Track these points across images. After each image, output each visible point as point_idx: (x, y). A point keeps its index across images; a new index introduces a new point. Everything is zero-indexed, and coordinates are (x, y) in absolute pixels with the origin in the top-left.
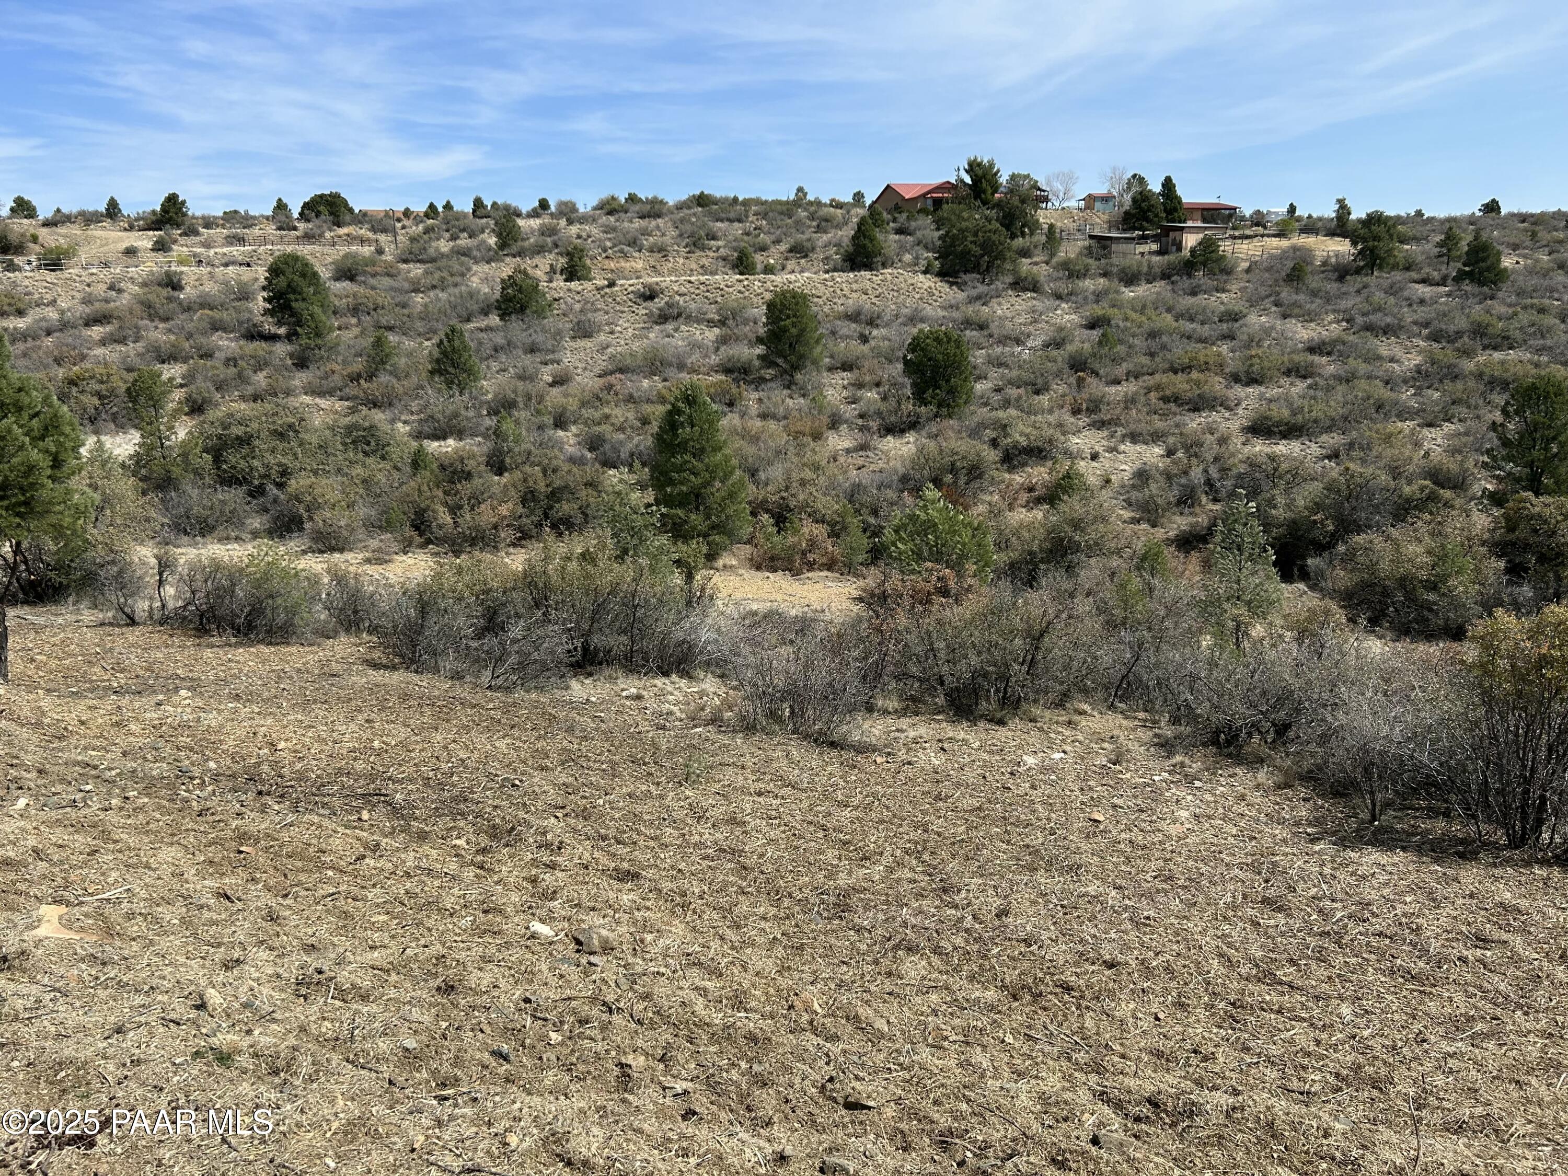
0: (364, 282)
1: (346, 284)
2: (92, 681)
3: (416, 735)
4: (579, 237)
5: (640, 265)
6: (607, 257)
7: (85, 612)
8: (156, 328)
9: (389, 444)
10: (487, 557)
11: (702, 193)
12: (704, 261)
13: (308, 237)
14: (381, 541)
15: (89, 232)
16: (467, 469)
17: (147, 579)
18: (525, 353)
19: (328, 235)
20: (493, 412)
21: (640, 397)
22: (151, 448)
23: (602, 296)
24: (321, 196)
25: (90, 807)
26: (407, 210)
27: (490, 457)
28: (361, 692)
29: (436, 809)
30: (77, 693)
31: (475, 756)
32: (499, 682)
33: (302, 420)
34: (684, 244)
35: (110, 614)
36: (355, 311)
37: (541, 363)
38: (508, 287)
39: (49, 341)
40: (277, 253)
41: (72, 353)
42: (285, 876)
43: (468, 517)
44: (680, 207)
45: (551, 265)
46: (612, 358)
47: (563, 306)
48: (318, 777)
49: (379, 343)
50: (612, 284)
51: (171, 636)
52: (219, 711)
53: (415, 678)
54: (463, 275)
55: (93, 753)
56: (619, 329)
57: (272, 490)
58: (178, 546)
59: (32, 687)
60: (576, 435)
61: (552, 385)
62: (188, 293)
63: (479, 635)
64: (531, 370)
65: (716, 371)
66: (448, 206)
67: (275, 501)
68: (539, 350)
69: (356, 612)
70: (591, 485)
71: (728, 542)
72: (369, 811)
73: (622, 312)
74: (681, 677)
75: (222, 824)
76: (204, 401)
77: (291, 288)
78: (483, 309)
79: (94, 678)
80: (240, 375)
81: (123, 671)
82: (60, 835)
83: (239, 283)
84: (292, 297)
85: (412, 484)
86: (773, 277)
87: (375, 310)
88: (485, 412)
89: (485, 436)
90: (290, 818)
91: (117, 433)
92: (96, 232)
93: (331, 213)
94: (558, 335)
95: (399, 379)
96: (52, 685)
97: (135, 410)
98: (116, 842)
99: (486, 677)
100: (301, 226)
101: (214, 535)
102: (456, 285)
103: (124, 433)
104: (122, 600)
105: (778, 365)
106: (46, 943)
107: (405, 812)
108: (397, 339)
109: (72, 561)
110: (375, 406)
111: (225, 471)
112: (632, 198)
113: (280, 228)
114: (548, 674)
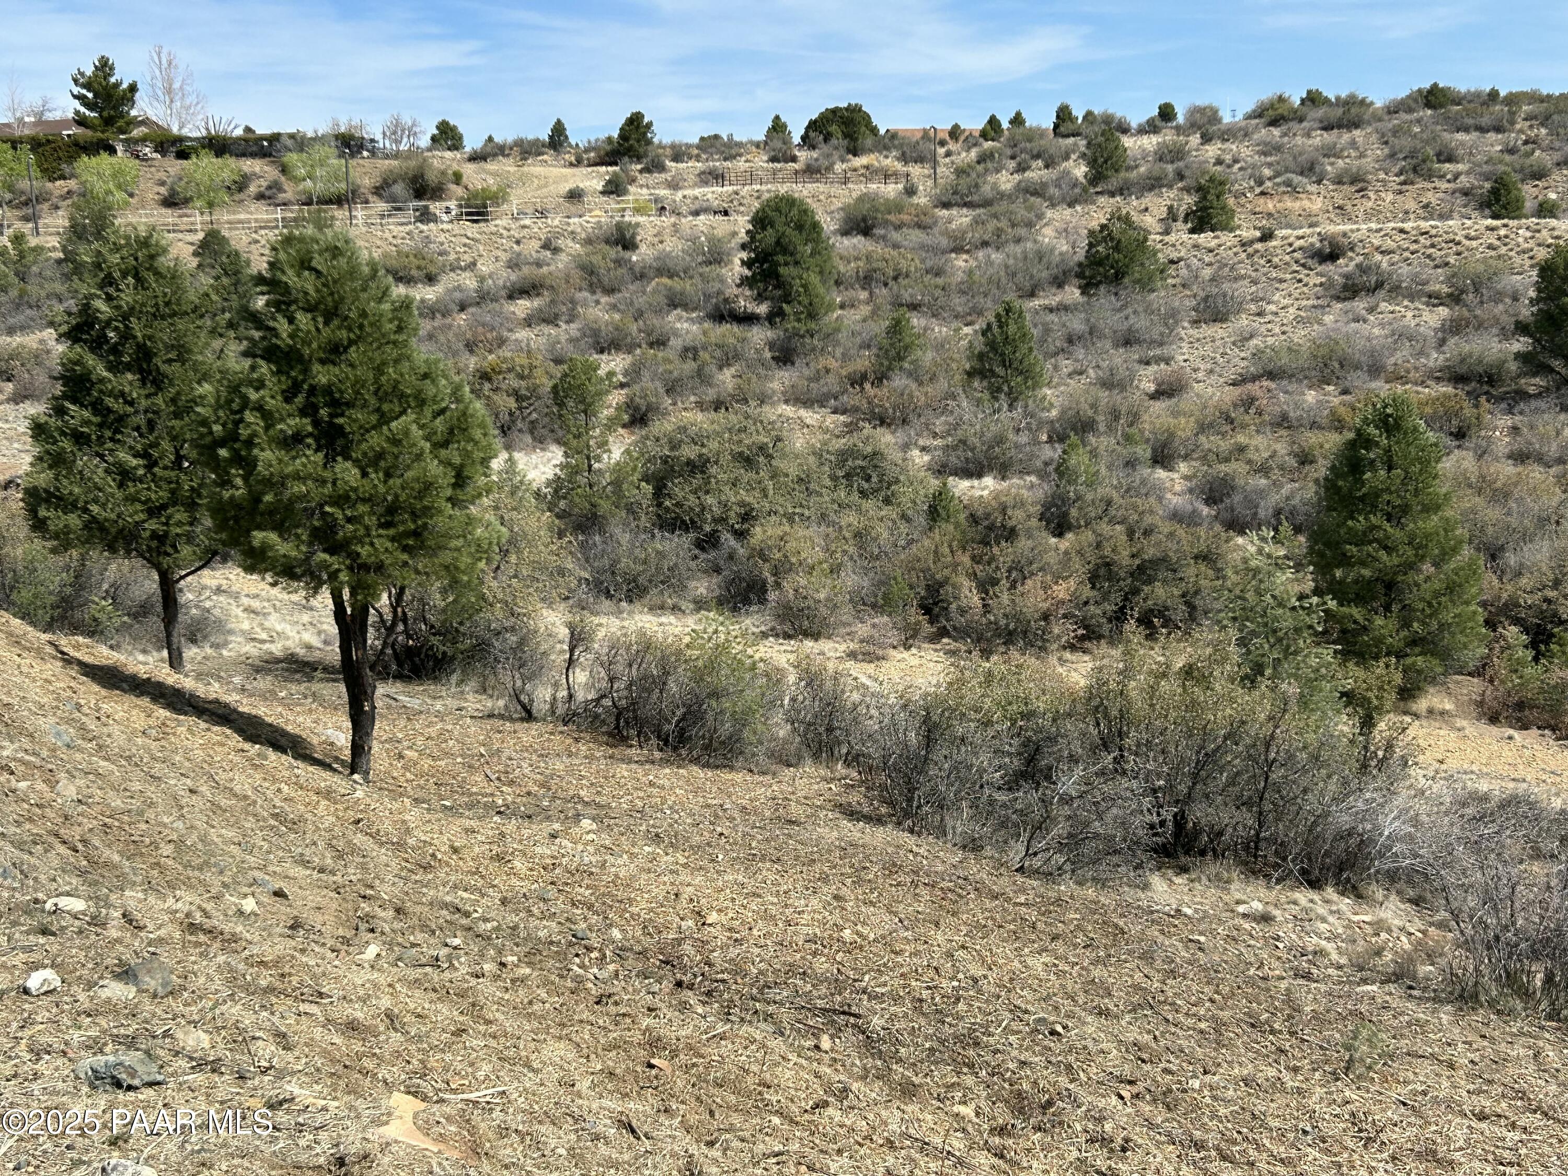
0: (884, 238)
1: (858, 241)
2: (471, 795)
3: (907, 929)
4: (1219, 162)
5: (1317, 204)
6: (1263, 193)
7: (470, 697)
8: (598, 302)
9: (897, 481)
10: (1032, 661)
11: (1435, 85)
12: (1431, 197)
13: (812, 172)
14: (874, 626)
15: (525, 169)
16: (1010, 524)
17: (553, 657)
18: (1116, 346)
19: (839, 167)
20: (1056, 437)
21: (1299, 419)
22: (572, 471)
23: (1250, 256)
24: (835, 111)
25: (456, 969)
26: (956, 127)
27: (1047, 506)
28: (829, 851)
29: (932, 1050)
30: (452, 808)
31: (992, 976)
32: (1037, 862)
33: (779, 439)
34: (1396, 169)
35: (501, 703)
36: (867, 280)
37: (1140, 362)
38: (1099, 244)
39: (461, 319)
40: (766, 196)
41: (489, 336)
42: (712, 1113)
43: (1005, 598)
44: (1394, 109)
45: (1170, 208)
46: (1257, 355)
47: (1184, 272)
48: (761, 972)
49: (896, 328)
50: (1267, 236)
51: (577, 740)
52: (633, 856)
53: (909, 840)
54: (1030, 225)
55: (465, 895)
56: (1272, 308)
57: (728, 540)
58: (597, 614)
59: (397, 793)
60: (1186, 478)
61: (1156, 395)
62: (642, 255)
63: (1013, 783)
64: (1122, 373)
65: (1438, 379)
66: (1017, 120)
67: (731, 557)
68: (1138, 342)
69: (830, 730)
70: (1205, 558)
71: (1439, 670)
72: (832, 1037)
73: (1281, 281)
74: (1342, 894)
75: (628, 1020)
76: (650, 408)
77: (781, 246)
78: (1056, 278)
79: (474, 790)
80: (700, 373)
81: (511, 783)
82: (418, 1000)
83: (711, 239)
84: (780, 258)
85: (927, 542)
86: (1553, 222)
87: (895, 278)
88: (1044, 438)
89: (1042, 475)
90: (721, 1028)
91: (534, 448)
92: (534, 168)
93: (846, 136)
94: (1171, 317)
95: (921, 384)
96: (420, 794)
97: (561, 416)
98: (488, 1022)
99: (1016, 852)
100: (803, 155)
101: (646, 600)
102: (1018, 241)
103: (543, 450)
104: (519, 683)
105: (1552, 370)
106: (394, 1148)
107: (884, 1048)
108: (923, 322)
109: (461, 623)
110: (882, 422)
111: (667, 509)
112: (1313, 99)
113: (773, 159)
114: (1115, 859)
